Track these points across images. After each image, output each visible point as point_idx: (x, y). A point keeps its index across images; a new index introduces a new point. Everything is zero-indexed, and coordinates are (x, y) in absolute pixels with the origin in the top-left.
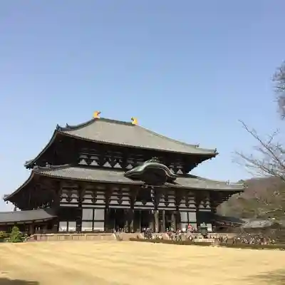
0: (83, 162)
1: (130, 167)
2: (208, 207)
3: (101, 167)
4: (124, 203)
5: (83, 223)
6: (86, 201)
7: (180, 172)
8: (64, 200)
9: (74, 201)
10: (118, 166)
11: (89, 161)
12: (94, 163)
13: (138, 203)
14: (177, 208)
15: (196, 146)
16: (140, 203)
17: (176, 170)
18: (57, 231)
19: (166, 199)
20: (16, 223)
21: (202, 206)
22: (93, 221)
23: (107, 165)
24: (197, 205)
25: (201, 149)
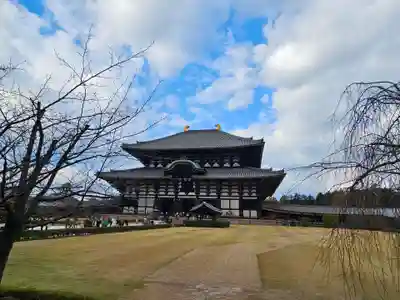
2: (254, 194)
4: (169, 193)
5: (139, 209)
6: (141, 193)
7: (236, 164)
8: (127, 193)
11: (156, 164)
12: (159, 166)
13: (181, 193)
14: (219, 196)
16: (183, 193)
17: (232, 163)
18: (121, 212)
19: (208, 189)
21: (246, 194)
22: (146, 207)
24: (241, 194)
25: (254, 141)
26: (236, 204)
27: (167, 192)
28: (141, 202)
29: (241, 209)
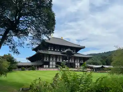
0: (49, 49)
1: (62, 51)
2: (83, 62)
3: (54, 50)
4: (60, 60)
5: (50, 66)
6: (51, 60)
7: (75, 52)
8: (45, 60)
9: (48, 60)
10: (58, 50)
12: (52, 50)
13: (64, 60)
14: (74, 62)
15: (79, 45)
16: (65, 60)
17: (74, 52)
19: (72, 60)
20: (32, 65)
22: (53, 65)
23: (56, 50)
24: (80, 61)
25: (81, 46)
26: (79, 64)
27: (59, 60)
28: (51, 63)
29: (80, 66)
